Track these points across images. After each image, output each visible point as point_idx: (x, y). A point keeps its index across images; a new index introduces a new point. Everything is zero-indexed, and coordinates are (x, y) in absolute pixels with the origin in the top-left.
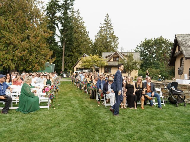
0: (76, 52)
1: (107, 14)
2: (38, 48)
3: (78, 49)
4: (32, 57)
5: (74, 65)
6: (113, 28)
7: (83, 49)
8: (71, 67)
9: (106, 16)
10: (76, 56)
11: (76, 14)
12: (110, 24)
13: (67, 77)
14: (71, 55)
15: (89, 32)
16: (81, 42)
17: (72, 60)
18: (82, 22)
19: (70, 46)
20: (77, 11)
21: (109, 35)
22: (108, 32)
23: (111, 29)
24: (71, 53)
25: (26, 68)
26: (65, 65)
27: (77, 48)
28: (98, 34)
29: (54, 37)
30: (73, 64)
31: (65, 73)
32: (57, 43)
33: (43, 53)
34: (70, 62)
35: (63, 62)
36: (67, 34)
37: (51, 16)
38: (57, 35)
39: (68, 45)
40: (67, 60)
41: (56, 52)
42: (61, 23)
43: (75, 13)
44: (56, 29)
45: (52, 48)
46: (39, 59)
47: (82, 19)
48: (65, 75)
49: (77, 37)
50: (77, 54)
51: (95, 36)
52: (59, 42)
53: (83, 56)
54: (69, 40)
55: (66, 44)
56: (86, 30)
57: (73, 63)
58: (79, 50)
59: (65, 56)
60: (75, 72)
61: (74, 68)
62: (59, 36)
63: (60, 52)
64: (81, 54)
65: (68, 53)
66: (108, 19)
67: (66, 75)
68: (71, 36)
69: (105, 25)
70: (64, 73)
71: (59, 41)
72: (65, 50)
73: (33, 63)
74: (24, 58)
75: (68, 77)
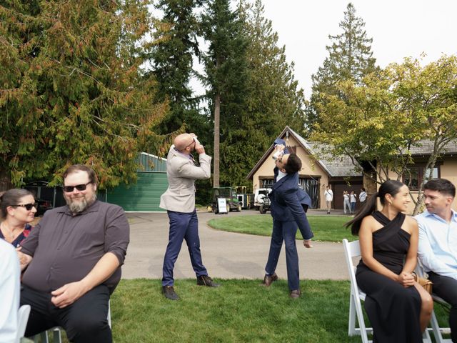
0: (257, 127)
1: (350, 5)
2: (100, 84)
3: (261, 117)
4: (68, 121)
5: (250, 169)
6: (369, 48)
7: (278, 117)
8: (240, 175)
9: (346, 10)
10: (257, 141)
11: (251, 14)
12: (360, 35)
13: (231, 210)
14: (240, 138)
15: (293, 64)
16: (270, 97)
17: (244, 155)
18: (271, 34)
19: (238, 105)
20: (255, 3)
21: (358, 69)
22: (357, 61)
23: (366, 50)
24: (241, 132)
25: (45, 173)
26: (221, 170)
27: (258, 114)
28: (320, 69)
29: (188, 81)
30: (248, 167)
31: (225, 194)
32: (197, 99)
33: (125, 104)
34: (239, 161)
35: (217, 159)
36: (227, 68)
37: (176, 19)
38: (196, 74)
39: (231, 104)
40: (227, 155)
41: (194, 129)
42: (206, 39)
43: (247, 11)
44: (191, 59)
45: (179, 117)
46: (109, 131)
47: (270, 25)
48: (222, 204)
49: (256, 79)
50: (258, 133)
51: (313, 76)
52: (201, 97)
53: (282, 134)
54: (234, 86)
55: (224, 102)
56: (283, 58)
57: (247, 163)
58: (264, 120)
59: (222, 139)
60: (260, 192)
61: (251, 178)
62: (201, 77)
63: (207, 130)
64: (270, 133)
65: (230, 130)
66: (352, 19)
67: (227, 202)
68: (239, 74)
69: (344, 40)
70: (219, 196)
71: (202, 94)
72: (221, 123)
73: (75, 152)
74: (20, 121)
75: (237, 210)
